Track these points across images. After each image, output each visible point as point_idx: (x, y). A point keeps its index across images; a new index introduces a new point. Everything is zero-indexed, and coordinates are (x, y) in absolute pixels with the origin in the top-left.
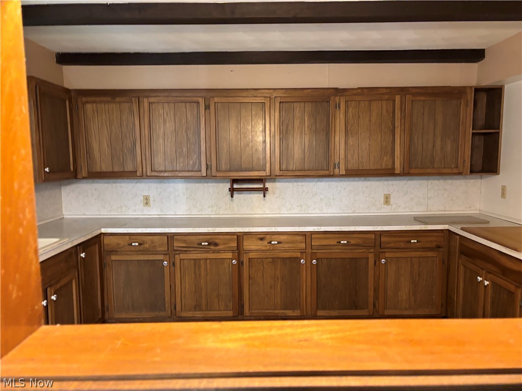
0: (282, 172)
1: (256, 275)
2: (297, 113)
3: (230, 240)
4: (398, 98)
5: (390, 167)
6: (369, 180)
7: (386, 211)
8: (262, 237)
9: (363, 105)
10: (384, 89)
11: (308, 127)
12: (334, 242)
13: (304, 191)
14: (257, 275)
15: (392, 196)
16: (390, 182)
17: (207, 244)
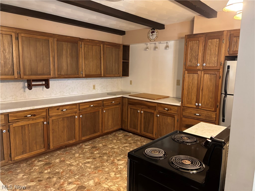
0: (58, 76)
2: (65, 47)
3: (42, 112)
4: (102, 45)
5: (100, 74)
6: (88, 79)
7: (94, 92)
8: (58, 108)
9: (90, 47)
10: (97, 41)
11: (69, 54)
12: (88, 106)
14: (56, 127)
15: (96, 86)
16: (95, 80)
17: (30, 116)
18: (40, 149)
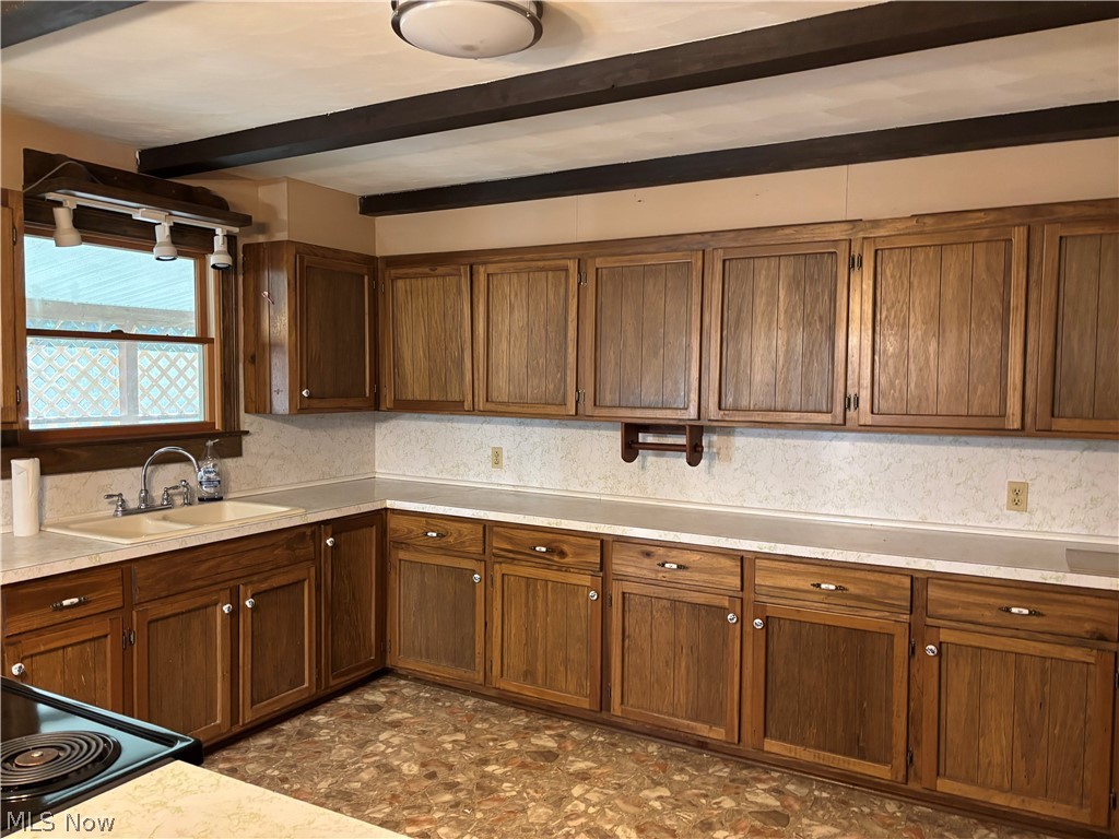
0: (722, 412)
1: (637, 630)
2: (763, 283)
3: (589, 548)
4: (1018, 236)
5: (994, 410)
6: (965, 444)
7: (1014, 526)
8: (646, 549)
9: (921, 259)
10: (982, 214)
11: (786, 312)
12: (805, 584)
13: (799, 460)
14: (640, 631)
15: (1031, 489)
16: (1028, 452)
17: (544, 549)
18: (576, 693)
